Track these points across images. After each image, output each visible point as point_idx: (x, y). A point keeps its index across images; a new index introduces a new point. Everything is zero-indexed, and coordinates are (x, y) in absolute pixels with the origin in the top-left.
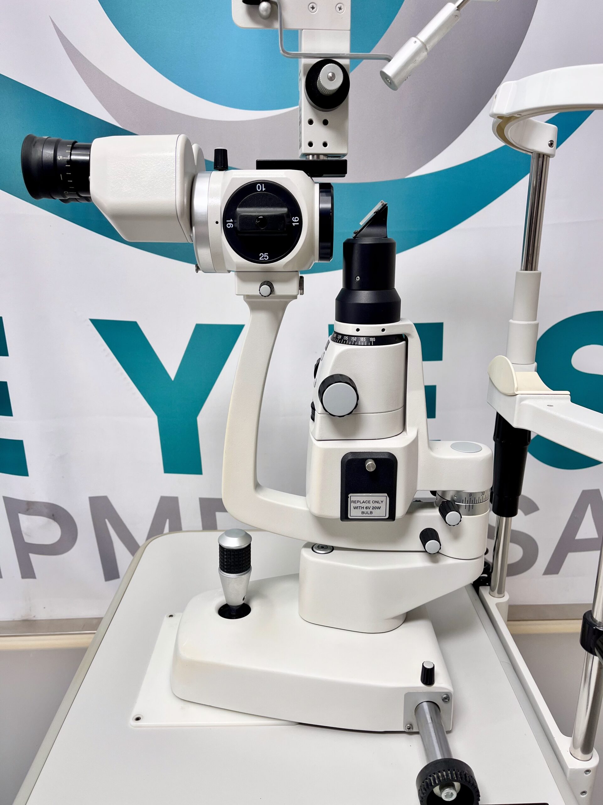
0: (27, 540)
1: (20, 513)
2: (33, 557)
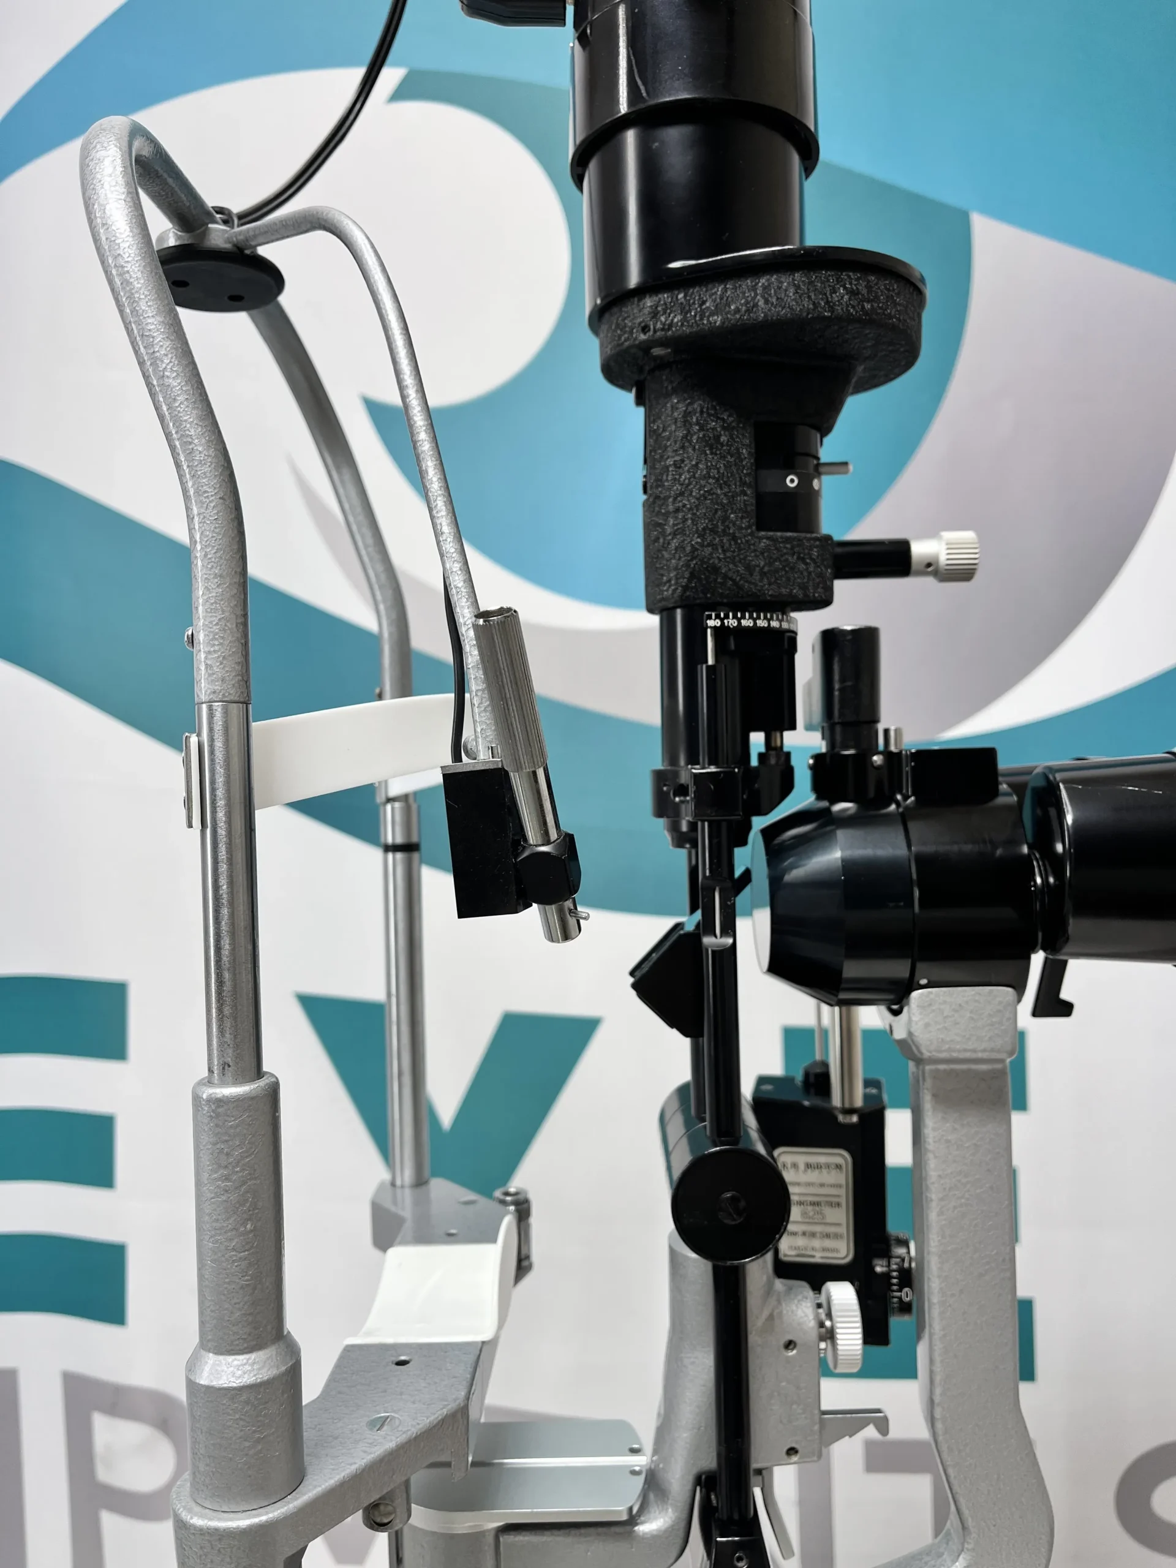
1: (96, 1409)
2: (108, 1522)
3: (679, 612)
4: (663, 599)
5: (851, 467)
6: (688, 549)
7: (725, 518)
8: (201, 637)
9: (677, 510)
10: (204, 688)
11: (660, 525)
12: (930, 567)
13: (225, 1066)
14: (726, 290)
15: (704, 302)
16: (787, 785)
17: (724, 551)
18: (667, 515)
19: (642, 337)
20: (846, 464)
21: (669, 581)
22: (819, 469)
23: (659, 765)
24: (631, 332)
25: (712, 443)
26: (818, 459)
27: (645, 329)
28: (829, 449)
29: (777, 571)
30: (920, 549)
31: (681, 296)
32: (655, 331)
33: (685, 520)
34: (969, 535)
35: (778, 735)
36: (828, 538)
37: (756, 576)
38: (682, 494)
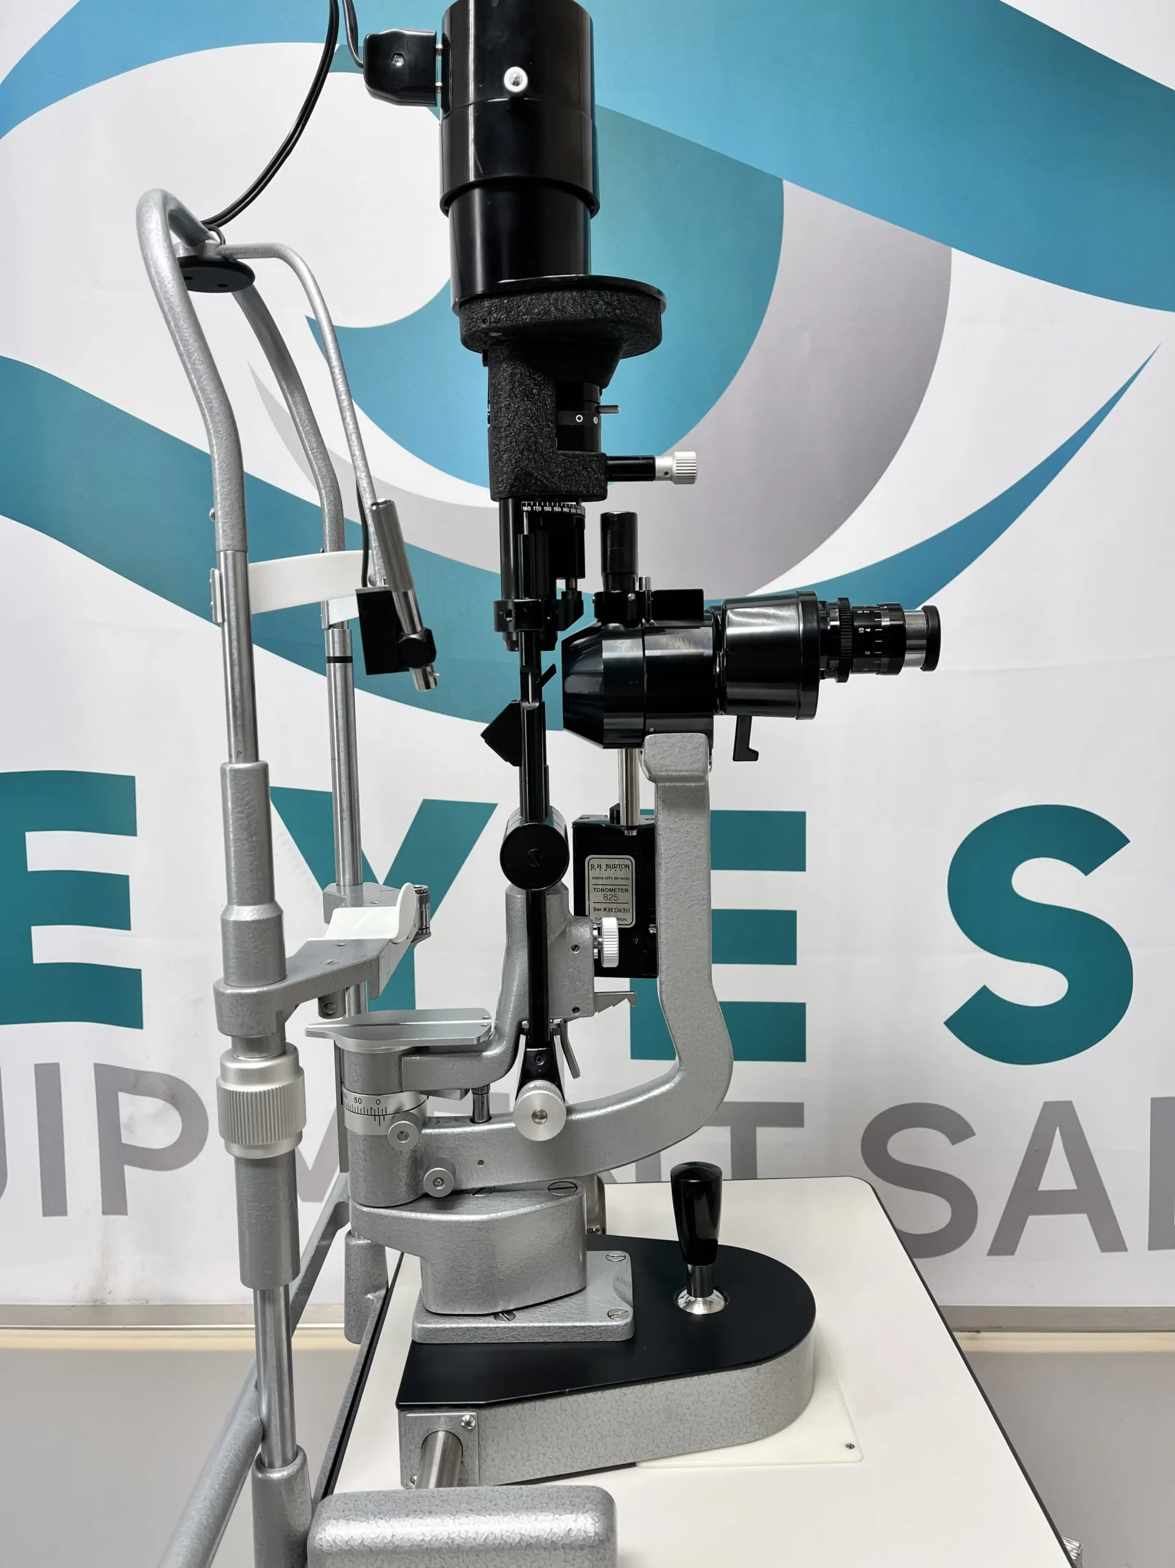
0: (126, 1138)
1: (121, 1090)
2: (130, 1172)
3: (510, 500)
4: (499, 492)
5: (619, 408)
6: (514, 461)
7: (535, 443)
8: (219, 514)
9: (507, 436)
10: (221, 543)
11: (498, 445)
12: (667, 475)
13: (238, 753)
14: (532, 299)
15: (519, 307)
16: (579, 612)
17: (536, 463)
18: (500, 439)
19: (484, 326)
20: (617, 406)
21: (502, 481)
22: (598, 410)
23: (500, 599)
24: (476, 322)
25: (528, 395)
26: (598, 403)
27: (484, 321)
28: (606, 397)
29: (569, 476)
30: (661, 463)
31: (505, 301)
32: (490, 323)
33: (511, 442)
34: (692, 455)
35: (574, 580)
36: (604, 455)
37: (556, 480)
38: (509, 426)
